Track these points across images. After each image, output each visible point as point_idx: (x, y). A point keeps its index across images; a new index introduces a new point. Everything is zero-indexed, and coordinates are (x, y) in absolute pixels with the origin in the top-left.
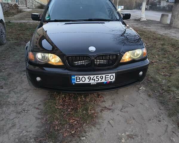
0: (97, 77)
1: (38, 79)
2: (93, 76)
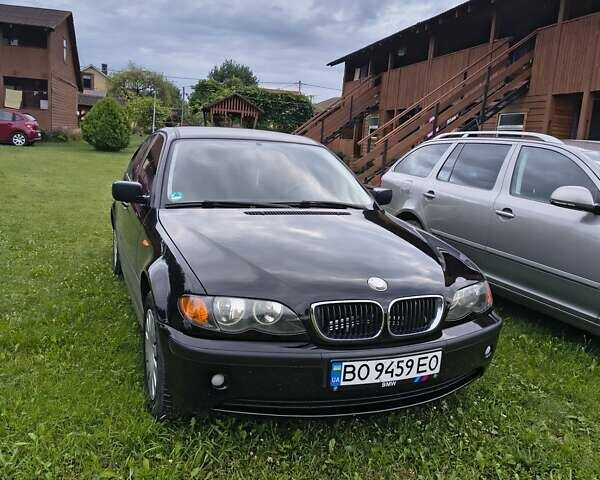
0: (399, 362)
1: (217, 380)
2: (390, 361)
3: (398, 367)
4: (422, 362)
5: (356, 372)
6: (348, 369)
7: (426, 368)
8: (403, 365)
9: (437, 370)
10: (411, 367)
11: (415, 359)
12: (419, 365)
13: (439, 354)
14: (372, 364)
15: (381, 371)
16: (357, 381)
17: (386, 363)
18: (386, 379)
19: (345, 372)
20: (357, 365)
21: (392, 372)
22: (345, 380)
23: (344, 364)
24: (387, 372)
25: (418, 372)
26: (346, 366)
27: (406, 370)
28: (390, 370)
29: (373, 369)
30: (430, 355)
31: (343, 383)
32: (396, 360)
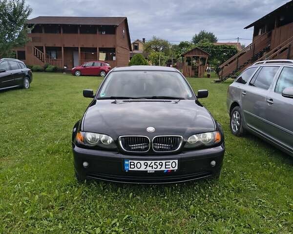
0: (155, 163)
1: (85, 164)
2: (150, 162)
3: (155, 165)
4: (167, 164)
5: (135, 165)
6: (131, 164)
7: (170, 166)
8: (157, 164)
9: (176, 168)
10: (162, 165)
11: (164, 162)
12: (166, 165)
13: (177, 161)
14: (142, 162)
15: (147, 165)
16: (136, 169)
17: (149, 162)
18: (149, 169)
19: (131, 165)
20: (136, 162)
21: (152, 166)
22: (130, 168)
23: (130, 161)
24: (149, 166)
25: (166, 168)
26: (130, 162)
27: (159, 167)
28: (151, 165)
29: (143, 164)
30: (171, 161)
31: (130, 169)
32: (154, 162)
